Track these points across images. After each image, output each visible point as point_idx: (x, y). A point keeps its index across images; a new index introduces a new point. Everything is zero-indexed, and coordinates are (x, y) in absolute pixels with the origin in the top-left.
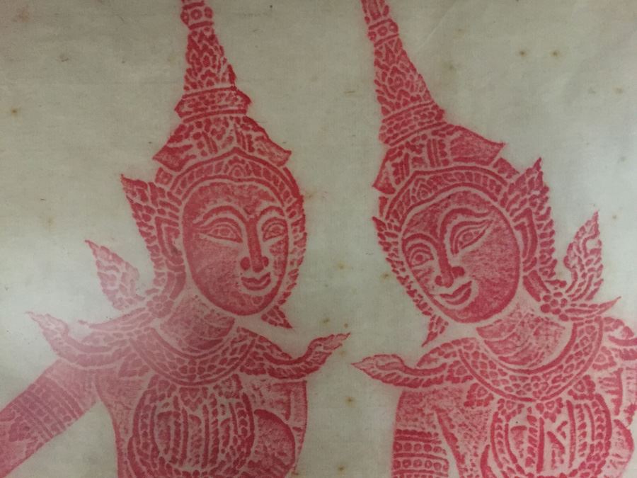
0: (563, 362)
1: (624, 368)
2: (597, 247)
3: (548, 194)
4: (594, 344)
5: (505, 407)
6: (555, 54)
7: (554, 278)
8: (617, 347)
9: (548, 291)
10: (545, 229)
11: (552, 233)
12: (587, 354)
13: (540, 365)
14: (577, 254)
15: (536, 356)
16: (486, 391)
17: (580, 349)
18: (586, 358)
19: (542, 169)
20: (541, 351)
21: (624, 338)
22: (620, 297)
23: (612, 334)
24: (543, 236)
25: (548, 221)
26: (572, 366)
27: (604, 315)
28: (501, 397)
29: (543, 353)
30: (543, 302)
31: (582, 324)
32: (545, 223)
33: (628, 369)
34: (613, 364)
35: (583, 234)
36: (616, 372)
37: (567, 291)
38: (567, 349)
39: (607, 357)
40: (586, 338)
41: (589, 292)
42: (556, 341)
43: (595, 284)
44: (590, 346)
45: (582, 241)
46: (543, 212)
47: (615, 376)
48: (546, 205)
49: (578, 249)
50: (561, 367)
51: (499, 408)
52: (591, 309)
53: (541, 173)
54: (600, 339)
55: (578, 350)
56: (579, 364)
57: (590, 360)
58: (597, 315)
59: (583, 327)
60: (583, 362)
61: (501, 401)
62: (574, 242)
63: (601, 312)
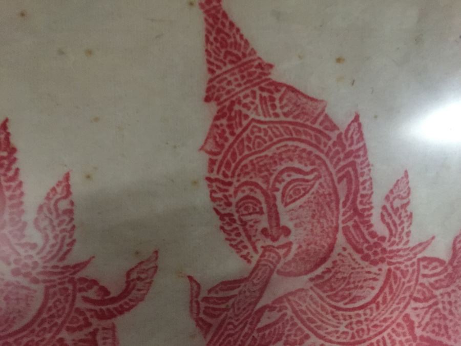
0: (35, 326)
1: (100, 328)
2: (69, 207)
3: (16, 155)
4: (67, 306)
6: (22, 15)
7: (24, 241)
8: (93, 307)
9: (18, 254)
10: (14, 191)
11: (22, 194)
12: (59, 316)
13: (11, 331)
14: (48, 215)
15: (6, 321)
17: (54, 311)
18: (59, 321)
19: (10, 130)
20: (12, 316)
21: (99, 298)
22: (93, 257)
23: (85, 294)
24: (11, 198)
25: (17, 182)
26: (45, 329)
27: (77, 276)
29: (14, 318)
30: (13, 266)
31: (54, 286)
32: (13, 184)
33: (104, 329)
34: (88, 324)
35: (54, 195)
36: (91, 333)
37: (38, 254)
38: (40, 312)
39: (81, 318)
40: (59, 300)
41: (61, 253)
42: (28, 305)
43: (68, 245)
44: (64, 308)
45: (53, 202)
46: (11, 174)
47: (90, 337)
48: (14, 167)
49: (49, 210)
50: (33, 331)
52: (64, 271)
53: (8, 134)
54: (73, 300)
55: (51, 313)
56: (51, 328)
57: (64, 322)
58: (71, 276)
59: (56, 289)
60: (56, 324)
62: (45, 203)
63: (75, 273)
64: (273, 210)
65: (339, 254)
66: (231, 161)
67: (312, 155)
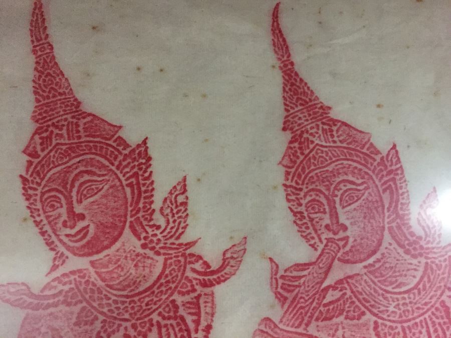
0: (155, 289)
1: (203, 293)
2: (185, 200)
3: (151, 162)
4: (180, 274)
5: (107, 327)
6: (161, 70)
7: (151, 223)
8: (198, 277)
9: (147, 232)
10: (147, 187)
11: (153, 189)
12: (174, 282)
13: (137, 291)
14: (170, 205)
15: (134, 283)
16: (92, 313)
17: (169, 278)
18: (173, 286)
19: (148, 145)
20: (138, 280)
21: (203, 270)
22: (200, 238)
23: (193, 266)
24: (146, 192)
25: (150, 181)
26: (162, 292)
27: (188, 252)
28: (104, 318)
29: (140, 281)
30: (143, 241)
31: (171, 258)
32: (148, 182)
33: (205, 294)
34: (194, 290)
35: (175, 191)
36: (196, 297)
37: (161, 233)
38: (159, 278)
39: (189, 284)
40: (174, 269)
41: (178, 234)
42: (151, 272)
43: (183, 228)
44: (177, 276)
45: (174, 196)
46: (147, 175)
47: (195, 300)
48: (149, 170)
49: (171, 202)
50: (153, 292)
51: (102, 327)
52: (178, 247)
53: (147, 148)
54: (184, 271)
55: (167, 279)
56: (167, 290)
57: (176, 287)
58: (183, 252)
59: (172, 261)
60: (170, 288)
61: (104, 321)
62: (168, 197)
63: (186, 249)
64: (334, 211)
65: (386, 248)
66: (302, 173)
67: (362, 171)
